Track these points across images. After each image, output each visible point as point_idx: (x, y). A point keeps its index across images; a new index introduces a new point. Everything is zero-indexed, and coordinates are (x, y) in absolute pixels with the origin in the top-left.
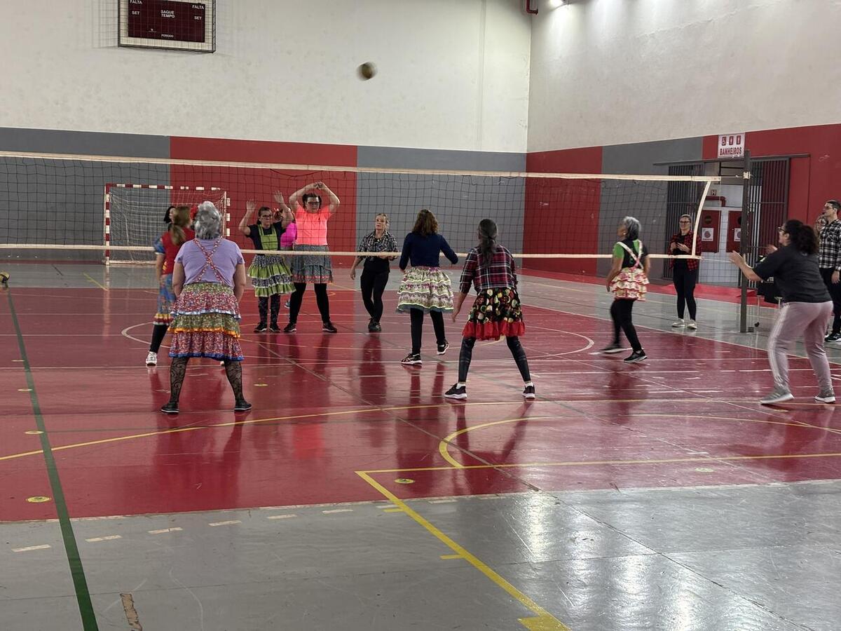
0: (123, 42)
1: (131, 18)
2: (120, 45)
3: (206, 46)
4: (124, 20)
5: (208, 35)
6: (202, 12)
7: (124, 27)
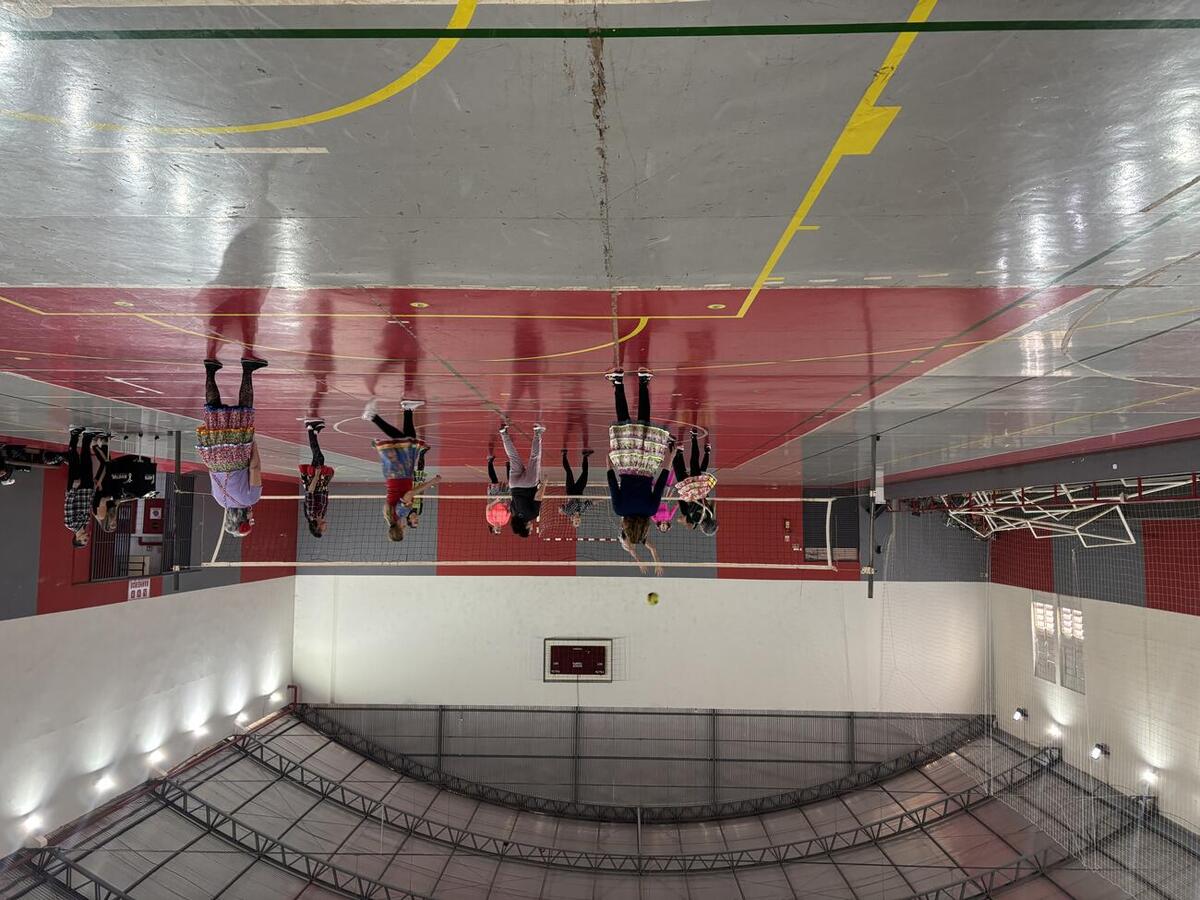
0: (609, 642)
1: (603, 660)
2: (611, 640)
3: (550, 644)
4: (608, 658)
5: (548, 651)
6: (553, 668)
7: (608, 653)
